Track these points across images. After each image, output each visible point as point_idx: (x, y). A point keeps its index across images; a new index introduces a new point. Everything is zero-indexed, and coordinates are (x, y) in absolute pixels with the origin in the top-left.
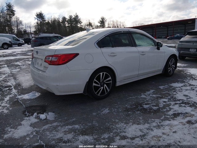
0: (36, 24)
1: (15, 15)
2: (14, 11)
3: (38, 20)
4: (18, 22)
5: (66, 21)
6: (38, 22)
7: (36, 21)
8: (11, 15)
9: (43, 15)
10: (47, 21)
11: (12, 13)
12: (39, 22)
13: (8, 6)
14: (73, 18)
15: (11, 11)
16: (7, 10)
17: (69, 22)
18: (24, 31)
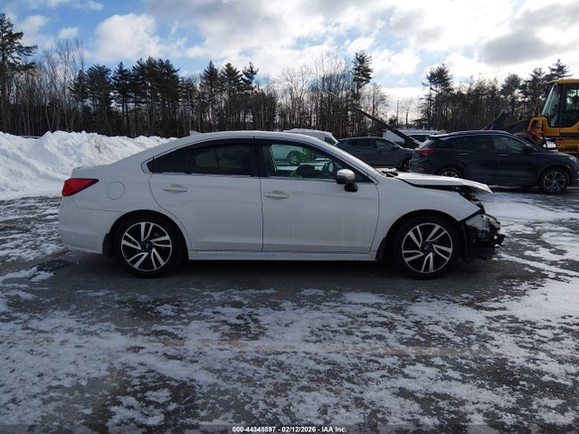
0: (424, 101)
1: (371, 80)
2: (369, 70)
3: (431, 89)
4: (378, 97)
5: (517, 86)
6: (430, 95)
7: (427, 91)
8: (362, 81)
9: (449, 74)
10: (455, 92)
11: (365, 76)
12: (434, 96)
13: (359, 60)
14: (543, 76)
15: (362, 73)
16: (356, 69)
17: (528, 90)
18: (391, 120)
